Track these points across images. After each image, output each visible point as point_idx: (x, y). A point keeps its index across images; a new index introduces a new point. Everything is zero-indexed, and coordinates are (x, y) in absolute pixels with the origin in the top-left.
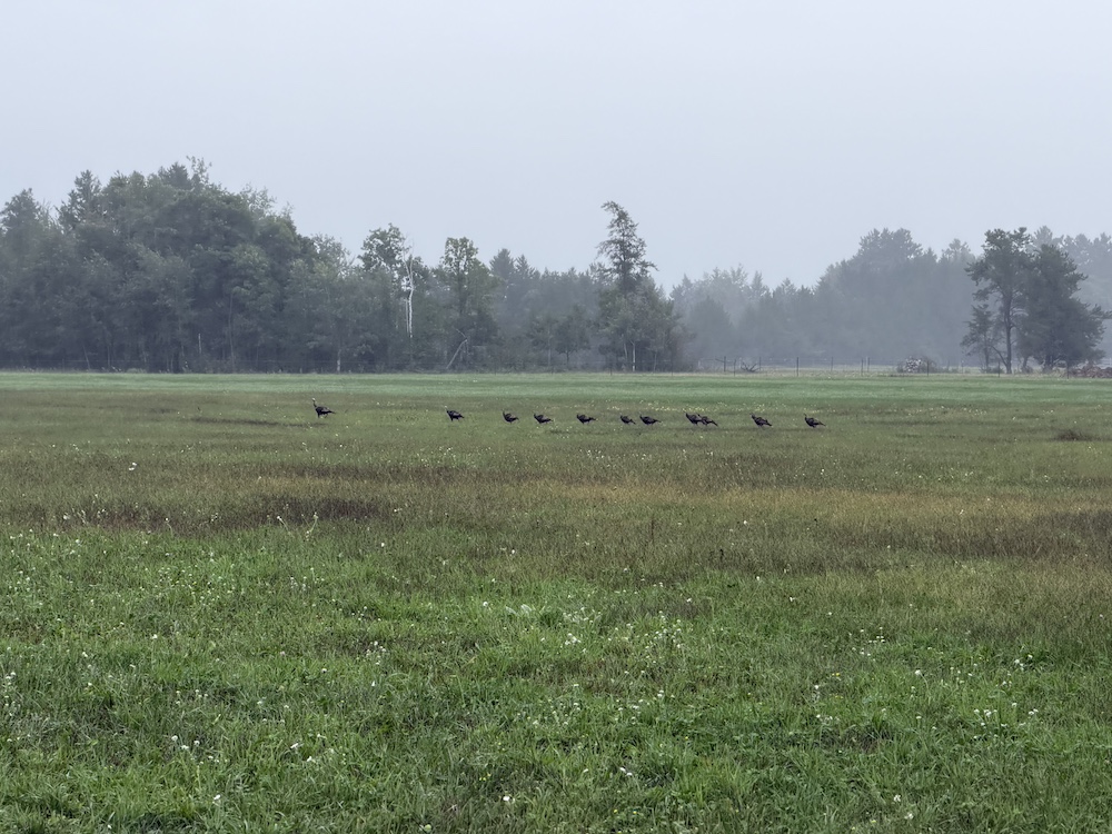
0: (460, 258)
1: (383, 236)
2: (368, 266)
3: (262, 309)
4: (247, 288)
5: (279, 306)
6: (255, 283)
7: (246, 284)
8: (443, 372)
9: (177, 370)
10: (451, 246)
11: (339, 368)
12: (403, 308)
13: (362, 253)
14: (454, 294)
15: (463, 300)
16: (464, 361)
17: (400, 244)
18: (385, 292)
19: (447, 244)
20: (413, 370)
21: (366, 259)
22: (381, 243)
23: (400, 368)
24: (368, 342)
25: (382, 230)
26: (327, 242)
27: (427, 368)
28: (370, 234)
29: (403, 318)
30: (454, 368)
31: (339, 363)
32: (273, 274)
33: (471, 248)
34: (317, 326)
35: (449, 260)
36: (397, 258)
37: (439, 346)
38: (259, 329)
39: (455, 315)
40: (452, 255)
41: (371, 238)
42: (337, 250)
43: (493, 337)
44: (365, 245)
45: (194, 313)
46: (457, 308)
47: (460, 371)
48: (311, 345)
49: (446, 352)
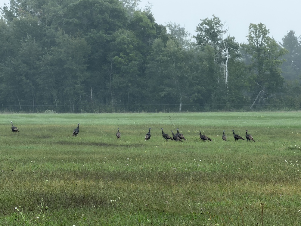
0: (258, 37)
1: (209, 23)
2: (200, 43)
3: (131, 71)
4: (122, 57)
5: (142, 69)
6: (127, 54)
7: (121, 54)
8: (248, 110)
9: (77, 111)
10: (252, 29)
11: (180, 109)
12: (222, 69)
13: (196, 34)
14: (255, 60)
15: (261, 63)
16: (261, 103)
17: (220, 28)
18: (210, 59)
19: (250, 27)
20: (229, 110)
21: (198, 38)
22: (208, 28)
23: (220, 108)
24: (199, 92)
25: (209, 19)
26: (176, 27)
27: (238, 109)
28: (201, 22)
29: (222, 76)
30: (256, 108)
31: (181, 105)
32: (138, 48)
33: (265, 30)
34: (166, 81)
35: (251, 38)
36: (218, 37)
37: (245, 94)
38: (130, 84)
39: (255, 73)
40: (253, 35)
41: (202, 24)
42: (182, 32)
43: (281, 88)
44: (198, 28)
45: (88, 74)
46: (257, 69)
47: (259, 110)
48: (162, 94)
49: (249, 98)
